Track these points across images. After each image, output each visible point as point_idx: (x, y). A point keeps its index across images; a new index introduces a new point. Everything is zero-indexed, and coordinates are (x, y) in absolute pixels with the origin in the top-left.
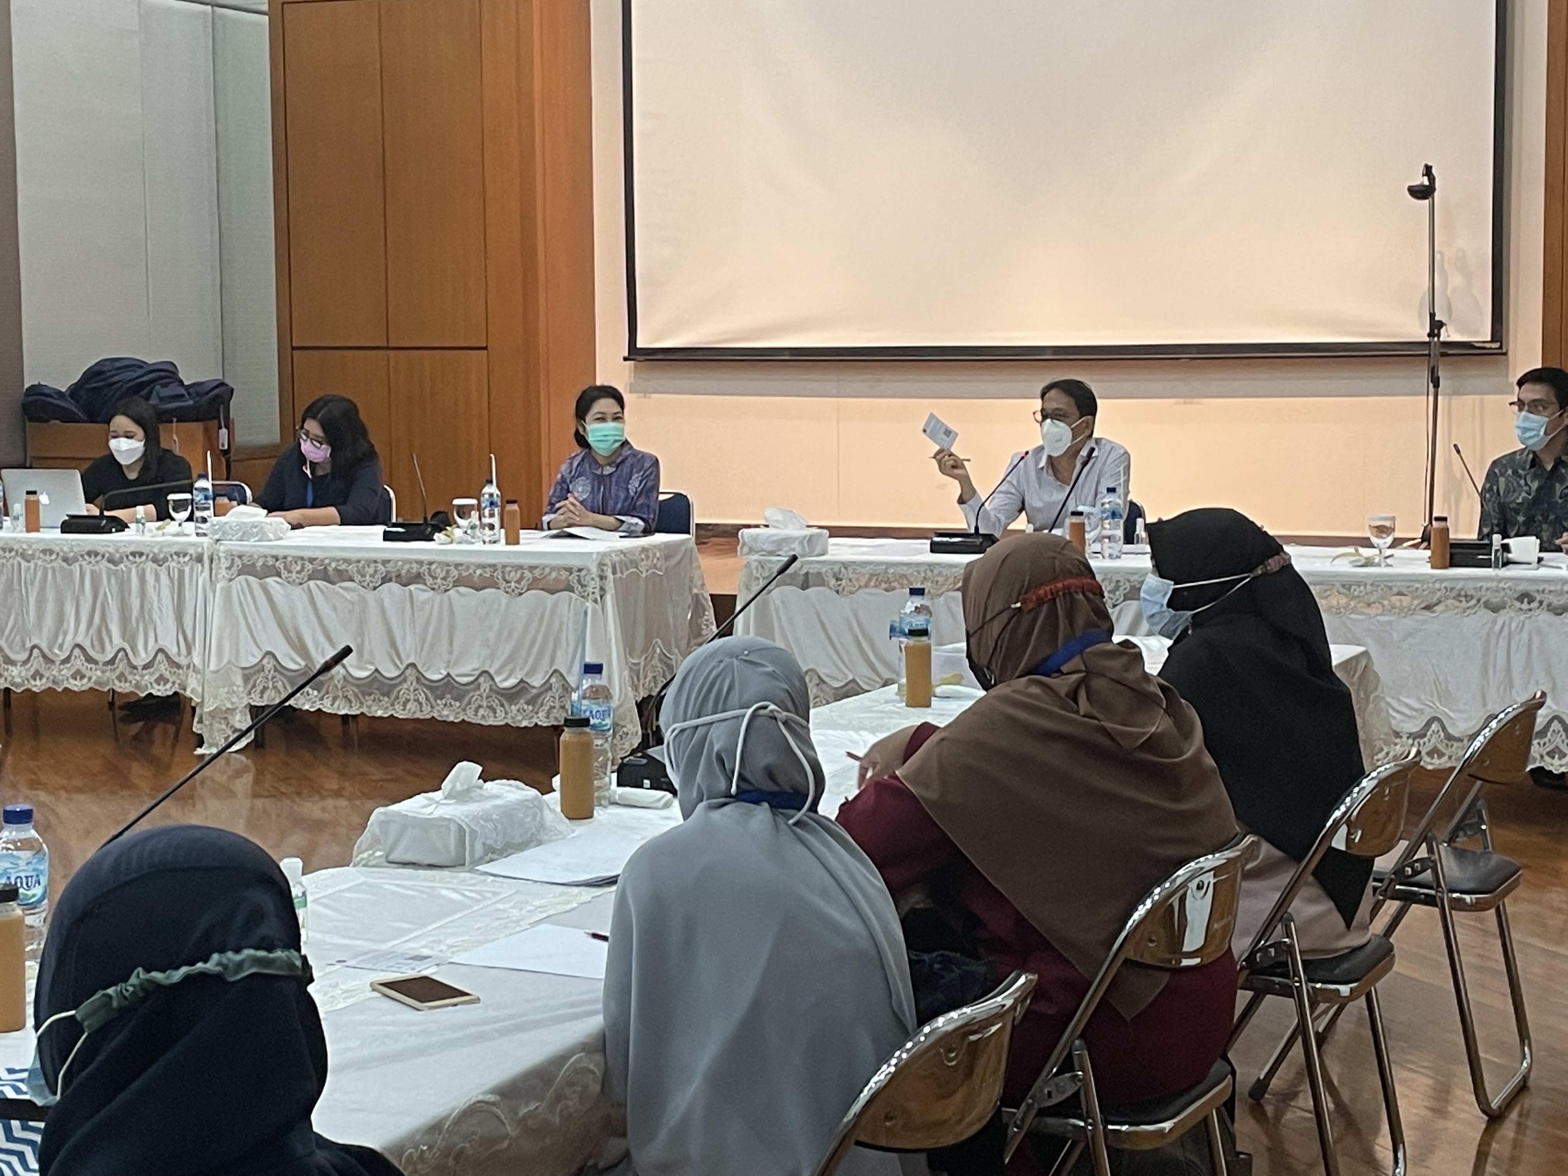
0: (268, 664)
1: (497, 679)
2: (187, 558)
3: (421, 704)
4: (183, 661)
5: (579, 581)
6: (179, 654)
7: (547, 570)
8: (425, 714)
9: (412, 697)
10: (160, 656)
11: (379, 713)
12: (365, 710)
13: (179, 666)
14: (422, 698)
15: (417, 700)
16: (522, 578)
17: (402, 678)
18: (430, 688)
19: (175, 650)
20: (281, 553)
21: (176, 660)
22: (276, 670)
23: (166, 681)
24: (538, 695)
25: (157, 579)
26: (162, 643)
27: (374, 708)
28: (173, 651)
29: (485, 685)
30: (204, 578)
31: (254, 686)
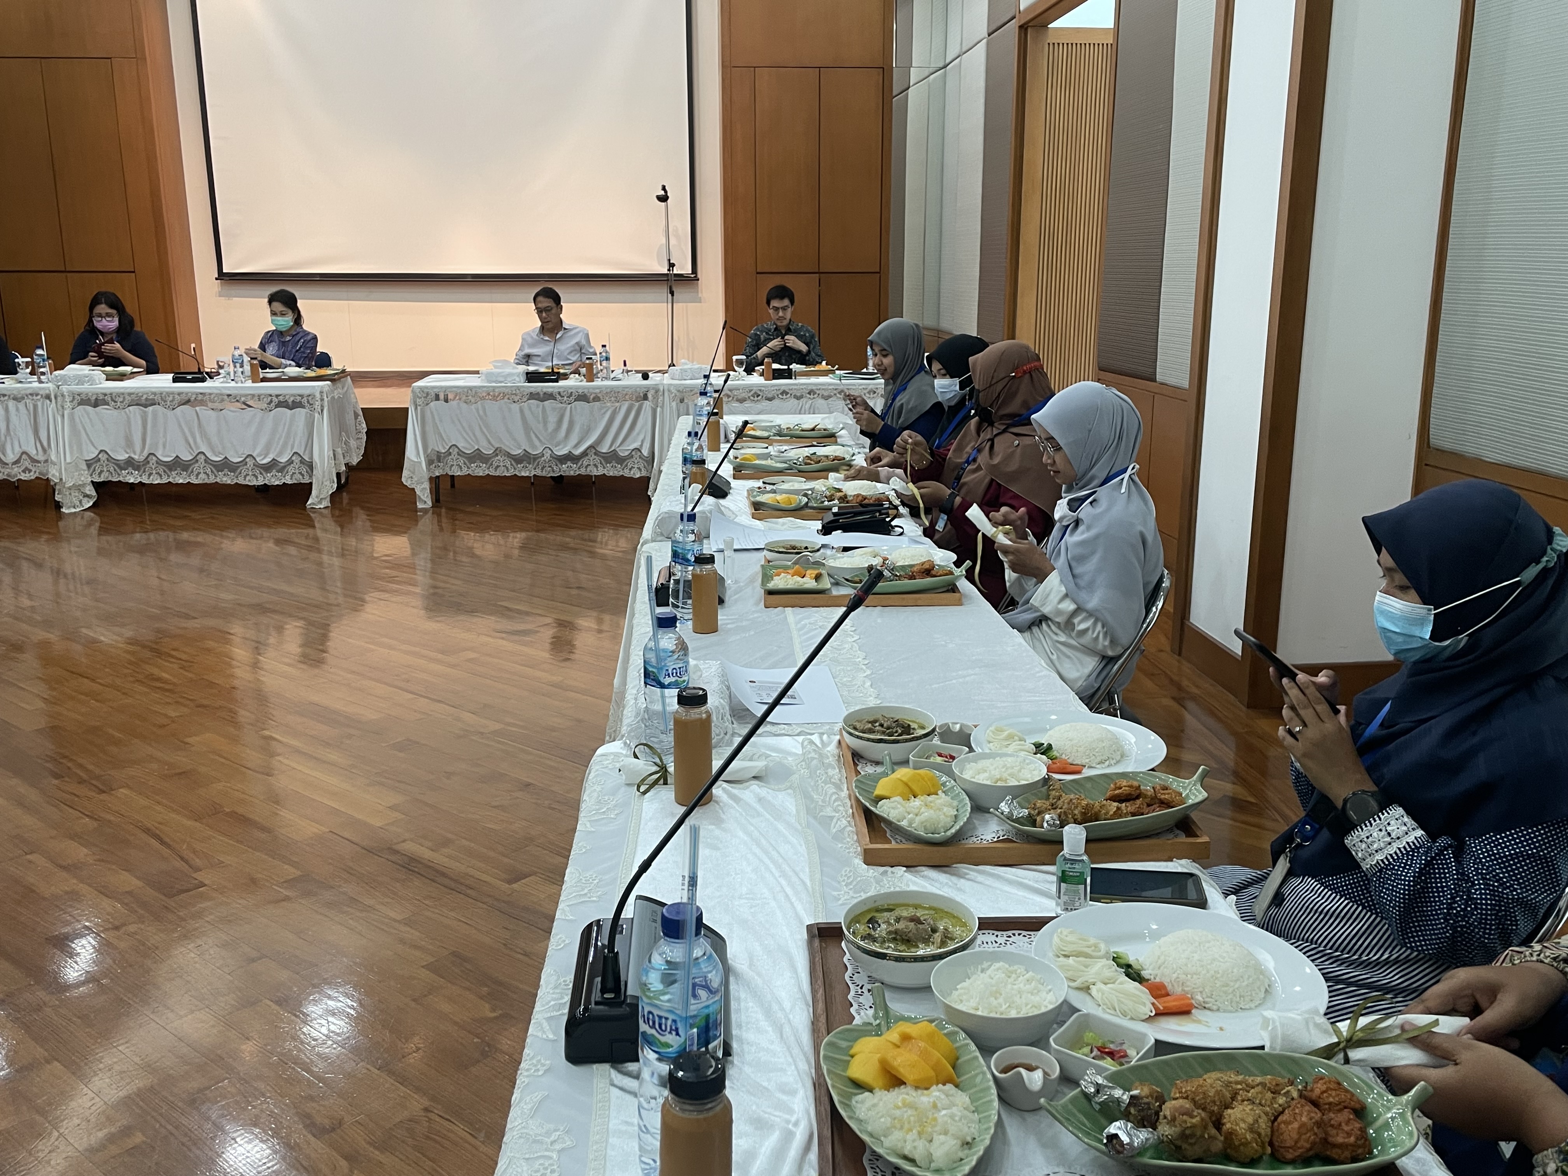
0: (102, 457)
1: (258, 459)
2: (39, 397)
3: (208, 475)
4: (41, 457)
5: (308, 402)
6: (37, 454)
7: (287, 397)
8: (212, 480)
9: (202, 471)
10: (24, 456)
11: (181, 481)
12: (171, 480)
13: (38, 462)
14: (209, 471)
15: (205, 473)
16: (271, 401)
17: (195, 460)
18: (214, 466)
19: (35, 452)
20: (108, 392)
21: (36, 458)
22: (108, 460)
23: (30, 471)
24: (284, 467)
25: (17, 410)
26: (25, 448)
27: (177, 478)
28: (33, 452)
29: (250, 462)
30: (53, 409)
31: (94, 470)
